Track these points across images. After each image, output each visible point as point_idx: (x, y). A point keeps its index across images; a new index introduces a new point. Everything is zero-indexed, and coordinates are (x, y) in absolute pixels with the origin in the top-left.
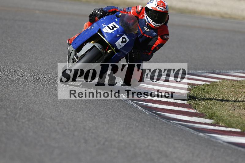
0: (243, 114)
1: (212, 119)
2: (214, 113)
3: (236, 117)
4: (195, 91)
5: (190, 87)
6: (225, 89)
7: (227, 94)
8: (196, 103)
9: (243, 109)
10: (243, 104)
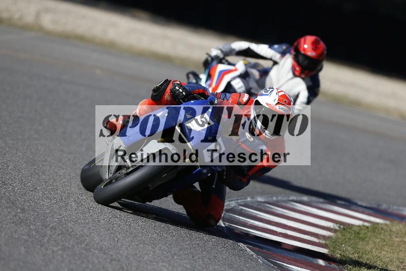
4: (344, 235)
5: (336, 227)
6: (394, 237)
7: (396, 247)
8: (342, 254)
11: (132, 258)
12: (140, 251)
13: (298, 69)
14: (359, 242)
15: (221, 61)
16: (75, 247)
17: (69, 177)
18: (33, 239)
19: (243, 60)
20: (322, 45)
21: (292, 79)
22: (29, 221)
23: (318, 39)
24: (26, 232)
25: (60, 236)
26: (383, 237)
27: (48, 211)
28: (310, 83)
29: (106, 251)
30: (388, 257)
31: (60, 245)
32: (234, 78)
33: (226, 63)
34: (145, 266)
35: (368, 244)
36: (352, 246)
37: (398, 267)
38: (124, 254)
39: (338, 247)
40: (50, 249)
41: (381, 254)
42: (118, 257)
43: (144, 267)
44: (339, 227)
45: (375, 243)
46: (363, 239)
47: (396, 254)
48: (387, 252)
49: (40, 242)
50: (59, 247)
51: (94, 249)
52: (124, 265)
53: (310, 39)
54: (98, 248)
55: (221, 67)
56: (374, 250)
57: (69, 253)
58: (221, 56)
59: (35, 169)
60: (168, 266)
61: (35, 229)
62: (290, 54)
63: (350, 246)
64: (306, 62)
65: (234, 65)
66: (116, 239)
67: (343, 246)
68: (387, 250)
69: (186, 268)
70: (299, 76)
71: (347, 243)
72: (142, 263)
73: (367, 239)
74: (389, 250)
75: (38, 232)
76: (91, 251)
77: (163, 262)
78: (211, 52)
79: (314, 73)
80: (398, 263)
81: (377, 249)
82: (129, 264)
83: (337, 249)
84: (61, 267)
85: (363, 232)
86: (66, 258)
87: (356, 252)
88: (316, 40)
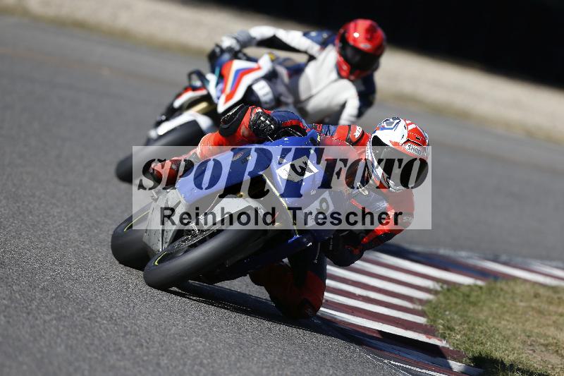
0: (553, 366)
4: (448, 299)
5: (437, 287)
6: (517, 300)
7: (522, 314)
8: (446, 325)
9: (553, 354)
10: (555, 341)
11: (154, 331)
12: (164, 322)
13: (345, 67)
14: (469, 308)
15: (236, 55)
16: (76, 316)
17: (65, 218)
18: (17, 305)
19: (270, 54)
20: (380, 33)
21: (336, 81)
22: (10, 280)
23: (374, 24)
24: (6, 295)
25: (55, 300)
26: (504, 301)
27: (37, 266)
28: (362, 88)
29: (118, 320)
30: (509, 329)
31: (53, 313)
32: (257, 81)
33: (245, 58)
34: (173, 342)
35: (482, 310)
36: (460, 313)
37: (524, 343)
38: (143, 325)
39: (440, 315)
40: (41, 318)
41: (499, 325)
42: (135, 329)
43: (170, 343)
44: (442, 287)
45: (491, 309)
46: (474, 304)
47: (520, 325)
48: (508, 321)
49: (26, 308)
50: (53, 315)
51: (101, 318)
52: (143, 341)
53: (363, 24)
54: (107, 317)
55: (238, 64)
56: (490, 319)
57: (66, 323)
58: (237, 47)
59: (19, 207)
60: (204, 342)
61: (20, 291)
62: (334, 45)
63: (456, 314)
64: (357, 58)
65: (255, 60)
66: (132, 305)
67: (447, 313)
68: (508, 318)
69: (229, 344)
70: (347, 78)
71: (453, 309)
72: (168, 337)
73: (480, 304)
74: (511, 319)
75: (23, 294)
76: (97, 322)
77: (198, 336)
78: (222, 41)
79: (369, 72)
80: (523, 337)
81: (494, 318)
82: (149, 339)
83: (440, 318)
84: (56, 343)
85: (474, 294)
86: (62, 331)
87: (465, 322)
88: (371, 26)
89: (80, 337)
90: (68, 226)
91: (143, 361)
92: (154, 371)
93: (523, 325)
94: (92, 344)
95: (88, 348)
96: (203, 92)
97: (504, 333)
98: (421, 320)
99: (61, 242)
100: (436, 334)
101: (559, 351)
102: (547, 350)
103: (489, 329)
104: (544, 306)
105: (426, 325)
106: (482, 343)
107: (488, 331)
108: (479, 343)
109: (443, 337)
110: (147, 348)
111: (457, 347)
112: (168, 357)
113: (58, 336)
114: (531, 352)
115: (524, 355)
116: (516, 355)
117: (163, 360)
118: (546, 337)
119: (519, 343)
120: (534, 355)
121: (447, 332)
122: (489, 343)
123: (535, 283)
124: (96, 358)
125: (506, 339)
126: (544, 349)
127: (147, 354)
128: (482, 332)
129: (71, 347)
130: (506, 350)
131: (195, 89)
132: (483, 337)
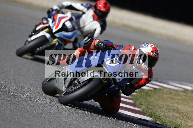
0: (176, 117)
1: (151, 117)
2: (154, 113)
3: (170, 118)
4: (140, 94)
6: (164, 95)
7: (166, 99)
8: (140, 103)
9: (176, 113)
10: (177, 108)
13: (96, 17)
15: (58, 12)
16: (13, 100)
17: (9, 67)
19: (70, 11)
26: (159, 95)
28: (102, 24)
29: (27, 102)
30: (161, 104)
32: (66, 21)
33: (61, 13)
35: (152, 98)
37: (166, 109)
41: (158, 103)
42: (33, 105)
43: (45, 109)
45: (155, 98)
46: (149, 96)
48: (161, 102)
50: (5, 100)
51: (22, 101)
54: (24, 101)
55: (60, 15)
57: (10, 103)
58: (59, 9)
60: (57, 109)
62: (92, 9)
63: (143, 99)
64: (100, 14)
67: (140, 99)
70: (97, 21)
73: (151, 96)
76: (20, 102)
78: (53, 7)
80: (166, 107)
81: (156, 101)
82: (38, 108)
83: (138, 101)
84: (6, 109)
85: (149, 92)
86: (8, 105)
87: (146, 102)
88: (105, 2)
89: (14, 107)
90: (11, 70)
91: (36, 115)
92: (40, 119)
93: (166, 103)
94: (18, 110)
95: (17, 111)
96: (48, 25)
97: (159, 106)
98: (131, 101)
99: (8, 75)
100: (136, 106)
101: (178, 112)
102: (174, 111)
103: (154, 104)
104: (173, 96)
105: (133, 103)
106: (152, 109)
107: (154, 105)
108: (151, 109)
109: (139, 107)
110: (37, 111)
111: (144, 111)
112: (44, 114)
113: (7, 107)
114: (169, 112)
115: (166, 113)
116: (163, 113)
117: (43, 115)
118: (174, 107)
119: (165, 109)
120: (170, 113)
121: (140, 105)
122: (154, 109)
123: (170, 89)
124: (20, 114)
125: (160, 108)
126: (173, 111)
127: (37, 113)
128: (152, 105)
129: (11, 111)
130: (160, 111)
131: (44, 24)
132: (152, 107)
